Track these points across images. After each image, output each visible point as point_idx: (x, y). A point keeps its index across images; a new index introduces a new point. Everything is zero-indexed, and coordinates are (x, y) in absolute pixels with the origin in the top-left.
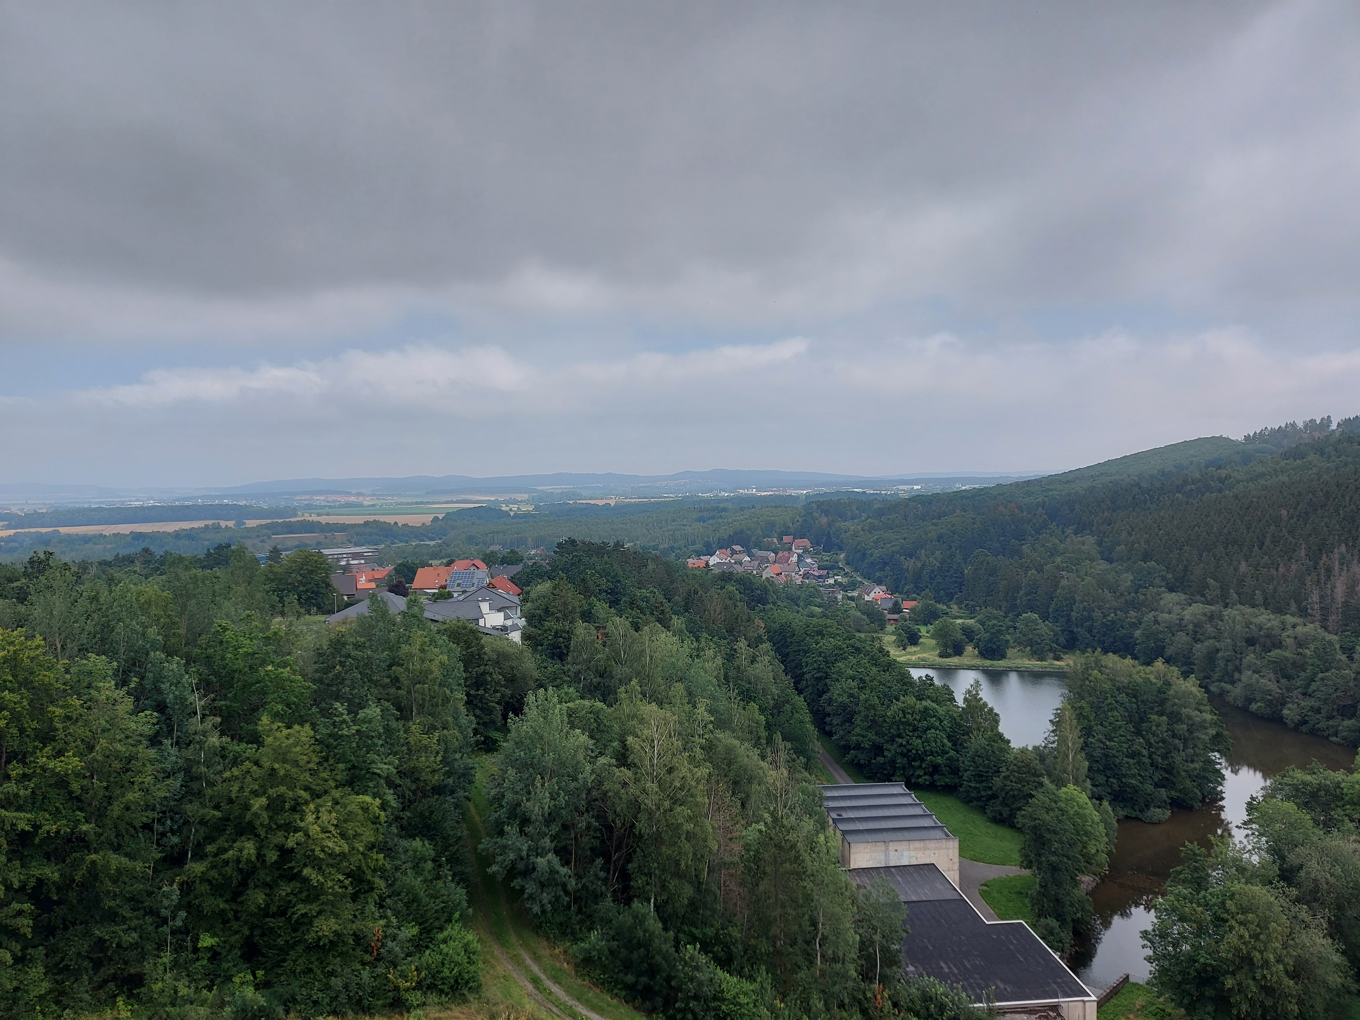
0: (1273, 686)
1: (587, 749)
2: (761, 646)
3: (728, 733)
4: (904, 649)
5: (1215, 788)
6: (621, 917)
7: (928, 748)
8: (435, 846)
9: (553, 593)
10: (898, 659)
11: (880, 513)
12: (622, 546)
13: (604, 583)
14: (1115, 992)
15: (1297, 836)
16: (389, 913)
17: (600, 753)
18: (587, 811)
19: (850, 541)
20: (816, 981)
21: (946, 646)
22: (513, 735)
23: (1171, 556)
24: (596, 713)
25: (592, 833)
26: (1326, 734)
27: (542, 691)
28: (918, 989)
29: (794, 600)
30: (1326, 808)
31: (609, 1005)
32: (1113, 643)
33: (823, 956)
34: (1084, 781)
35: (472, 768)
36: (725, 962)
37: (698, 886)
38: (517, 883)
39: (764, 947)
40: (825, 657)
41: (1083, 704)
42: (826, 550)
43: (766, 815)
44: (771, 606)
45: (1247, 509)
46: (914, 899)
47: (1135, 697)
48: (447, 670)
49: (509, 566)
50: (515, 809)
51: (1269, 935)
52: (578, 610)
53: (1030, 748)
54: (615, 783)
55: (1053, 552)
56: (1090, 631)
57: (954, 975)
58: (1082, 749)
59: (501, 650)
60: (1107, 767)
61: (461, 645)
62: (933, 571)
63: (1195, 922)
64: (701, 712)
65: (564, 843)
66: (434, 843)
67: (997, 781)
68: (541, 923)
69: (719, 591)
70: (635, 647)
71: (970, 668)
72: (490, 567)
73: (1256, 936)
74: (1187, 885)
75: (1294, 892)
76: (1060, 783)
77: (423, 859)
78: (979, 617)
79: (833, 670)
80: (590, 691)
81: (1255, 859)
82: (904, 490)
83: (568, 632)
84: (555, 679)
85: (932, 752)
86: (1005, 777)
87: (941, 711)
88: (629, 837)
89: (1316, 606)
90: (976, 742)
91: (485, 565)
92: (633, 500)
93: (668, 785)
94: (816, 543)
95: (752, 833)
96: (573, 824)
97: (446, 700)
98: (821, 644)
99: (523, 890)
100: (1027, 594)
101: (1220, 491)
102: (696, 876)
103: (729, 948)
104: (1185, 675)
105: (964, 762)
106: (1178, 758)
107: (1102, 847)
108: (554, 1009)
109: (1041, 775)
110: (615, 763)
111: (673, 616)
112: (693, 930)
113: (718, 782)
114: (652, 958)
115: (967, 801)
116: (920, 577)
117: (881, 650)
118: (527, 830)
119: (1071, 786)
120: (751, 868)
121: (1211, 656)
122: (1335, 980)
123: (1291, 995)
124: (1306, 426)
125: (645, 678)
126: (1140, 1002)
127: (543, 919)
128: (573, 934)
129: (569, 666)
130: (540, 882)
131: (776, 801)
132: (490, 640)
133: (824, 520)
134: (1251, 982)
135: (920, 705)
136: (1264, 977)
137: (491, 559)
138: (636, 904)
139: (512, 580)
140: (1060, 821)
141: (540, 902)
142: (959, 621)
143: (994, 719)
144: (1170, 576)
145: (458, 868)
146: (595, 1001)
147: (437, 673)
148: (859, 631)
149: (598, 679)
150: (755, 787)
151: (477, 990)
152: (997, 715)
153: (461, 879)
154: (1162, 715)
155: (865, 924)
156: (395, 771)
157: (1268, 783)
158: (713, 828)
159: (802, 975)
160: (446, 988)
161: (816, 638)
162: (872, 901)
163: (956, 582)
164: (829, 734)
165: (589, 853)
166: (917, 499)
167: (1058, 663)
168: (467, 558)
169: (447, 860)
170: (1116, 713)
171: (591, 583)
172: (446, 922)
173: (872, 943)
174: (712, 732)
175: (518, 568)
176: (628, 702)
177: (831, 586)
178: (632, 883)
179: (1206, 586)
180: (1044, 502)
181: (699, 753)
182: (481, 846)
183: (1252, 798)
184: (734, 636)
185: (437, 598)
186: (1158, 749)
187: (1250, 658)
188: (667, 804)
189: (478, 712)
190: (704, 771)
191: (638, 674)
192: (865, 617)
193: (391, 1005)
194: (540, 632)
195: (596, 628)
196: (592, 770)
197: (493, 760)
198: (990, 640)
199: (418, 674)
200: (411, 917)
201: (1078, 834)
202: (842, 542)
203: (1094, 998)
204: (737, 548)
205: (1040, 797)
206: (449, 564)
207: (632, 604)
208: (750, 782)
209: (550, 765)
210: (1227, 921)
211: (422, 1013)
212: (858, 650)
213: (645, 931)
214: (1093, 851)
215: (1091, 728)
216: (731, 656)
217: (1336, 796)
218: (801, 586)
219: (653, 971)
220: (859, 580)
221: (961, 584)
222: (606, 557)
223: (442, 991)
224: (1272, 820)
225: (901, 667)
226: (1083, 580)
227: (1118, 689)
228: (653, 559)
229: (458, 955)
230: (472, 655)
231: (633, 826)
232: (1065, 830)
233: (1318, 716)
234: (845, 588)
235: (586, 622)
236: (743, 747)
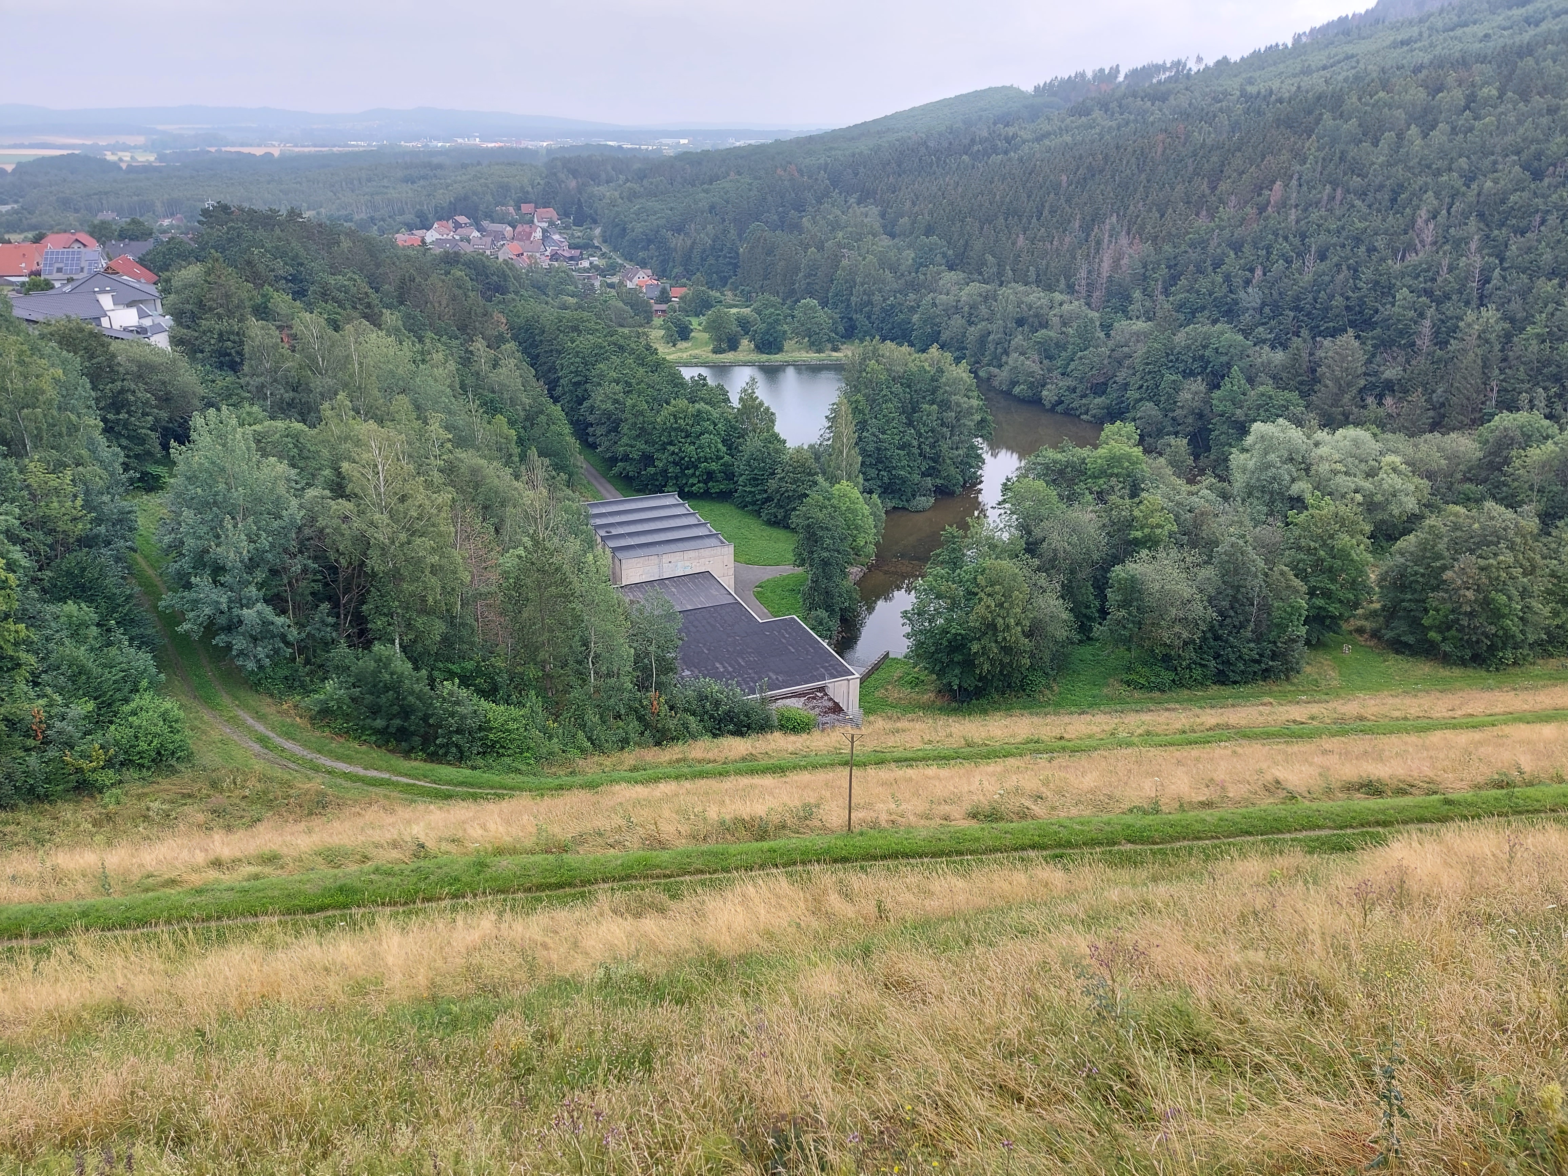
0: (1036, 368)
1: (288, 480)
2: (503, 347)
3: (471, 451)
4: (674, 346)
5: (975, 473)
6: (360, 662)
7: (702, 454)
8: (97, 608)
9: (206, 281)
10: (668, 358)
11: (641, 176)
12: (300, 215)
13: (281, 267)
14: (876, 668)
15: (1044, 512)
16: (49, 690)
17: (307, 484)
18: (300, 552)
19: (606, 211)
20: (590, 697)
21: (720, 340)
22: (181, 467)
23: (953, 229)
24: (296, 437)
25: (311, 576)
26: (1078, 413)
27: (212, 411)
28: (694, 691)
29: (540, 288)
30: (1071, 483)
31: (357, 752)
32: (891, 330)
33: (596, 673)
34: (857, 477)
35: (130, 512)
36: (490, 693)
37: (451, 620)
38: (220, 640)
39: (532, 672)
40: (583, 358)
41: (859, 397)
42: (578, 223)
43: (525, 539)
44: (513, 296)
45: (1030, 174)
46: (690, 608)
47: (909, 386)
48: (67, 390)
49: (132, 243)
50: (202, 557)
51: (1011, 603)
52: (247, 303)
53: (806, 447)
54: (332, 518)
55: (835, 226)
56: (869, 318)
57: (729, 673)
58: (856, 444)
59: (142, 359)
60: (879, 461)
61: (81, 353)
62: (704, 251)
63: (949, 598)
64: (435, 429)
65: (276, 590)
66: (94, 605)
67: (773, 484)
68: (259, 680)
69: (443, 277)
70: (337, 351)
71: (745, 364)
72: (104, 244)
73: (1001, 605)
74: (944, 565)
75: (1037, 562)
76: (833, 480)
77: (84, 625)
78: (755, 305)
79: (594, 373)
80: (282, 409)
81: (1006, 536)
82: (668, 145)
83: (238, 334)
84: (230, 396)
85: (706, 458)
86: (780, 479)
87: (715, 414)
88: (359, 576)
89: (1083, 282)
90: (752, 444)
91: (95, 241)
92: (306, 150)
93: (401, 516)
94: (564, 214)
95: (509, 560)
96: (284, 568)
97: (73, 429)
98: (578, 342)
99: (229, 647)
100: (806, 277)
101: (1006, 153)
102: (447, 610)
103: (492, 678)
104: (958, 361)
105: (740, 466)
106: (944, 446)
107: (870, 538)
108: (291, 765)
109: (816, 474)
110: (330, 495)
111: (384, 311)
112: (450, 665)
113: (464, 508)
114: (404, 699)
115: (743, 506)
116: (690, 257)
117: (648, 347)
118: (222, 579)
119: (844, 482)
120: (512, 596)
121: (982, 340)
122: (1062, 633)
123: (1025, 651)
124: (1095, 76)
125: (356, 391)
126: (897, 674)
127: (262, 675)
128: (303, 686)
129: (247, 379)
130: (251, 636)
131: (536, 523)
132: (122, 346)
133: (573, 184)
134: (993, 645)
135: (692, 409)
136: (1005, 639)
137: (103, 232)
138: (377, 647)
139: (141, 262)
140: (833, 518)
141: (255, 657)
142: (734, 310)
143: (770, 418)
144: (950, 252)
145: (135, 631)
146: (341, 750)
147: (51, 392)
148: (622, 326)
149: (292, 394)
150: (510, 510)
151: (189, 758)
152: (773, 414)
153: (142, 643)
154: (933, 403)
155: (639, 637)
156: (17, 523)
157: (1023, 463)
158: (463, 558)
159: (574, 694)
160: (146, 762)
161: (571, 335)
162: (646, 614)
163: (730, 264)
164: (593, 446)
165: (310, 598)
166: (685, 157)
167: (835, 354)
168: (65, 232)
169: (117, 623)
170: (890, 405)
171: (261, 268)
172: (131, 691)
173: (647, 654)
174: (451, 452)
175: (147, 246)
176: (337, 421)
177: (585, 270)
178: (369, 626)
179: (984, 264)
180: (827, 164)
181: (437, 478)
182: (162, 603)
183: (1008, 480)
184: (468, 334)
185: (30, 290)
186: (927, 438)
187: (1018, 340)
188: (403, 537)
189: (124, 442)
190: (446, 496)
191: (346, 386)
192: (628, 308)
193: (76, 788)
194: (196, 334)
195: (278, 327)
196: (300, 505)
197: (159, 501)
198: (767, 332)
199: (23, 395)
200: (81, 692)
201: (849, 529)
202: (596, 212)
203: (857, 675)
204: (462, 219)
205: (814, 496)
206: (38, 239)
207: (325, 295)
208: (503, 505)
209: (241, 502)
210: (977, 594)
211: (119, 791)
212: (621, 348)
213: (392, 674)
214: (862, 544)
215: (866, 421)
216: (466, 360)
217: (1080, 471)
218: (549, 271)
219: (406, 713)
220: (620, 262)
221: (736, 266)
222: (278, 231)
223: (142, 766)
224: (1024, 499)
225: (671, 367)
226: (864, 259)
227: (893, 380)
228: (347, 234)
229: (156, 725)
230: (99, 367)
231: (362, 564)
232: (837, 526)
233: (1073, 396)
234: (603, 273)
235: (262, 319)
236: (491, 467)
